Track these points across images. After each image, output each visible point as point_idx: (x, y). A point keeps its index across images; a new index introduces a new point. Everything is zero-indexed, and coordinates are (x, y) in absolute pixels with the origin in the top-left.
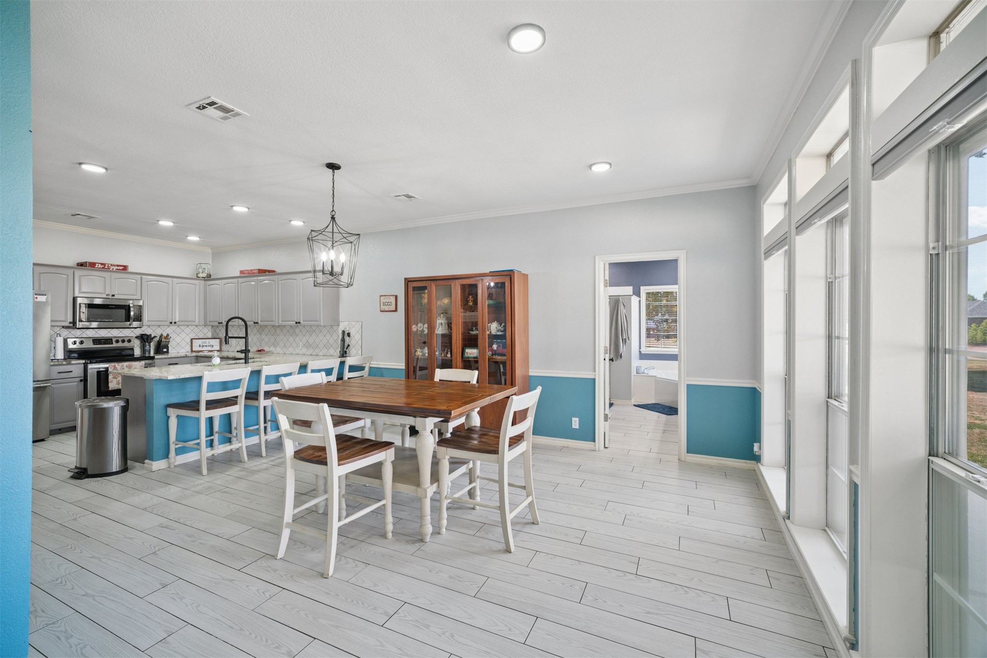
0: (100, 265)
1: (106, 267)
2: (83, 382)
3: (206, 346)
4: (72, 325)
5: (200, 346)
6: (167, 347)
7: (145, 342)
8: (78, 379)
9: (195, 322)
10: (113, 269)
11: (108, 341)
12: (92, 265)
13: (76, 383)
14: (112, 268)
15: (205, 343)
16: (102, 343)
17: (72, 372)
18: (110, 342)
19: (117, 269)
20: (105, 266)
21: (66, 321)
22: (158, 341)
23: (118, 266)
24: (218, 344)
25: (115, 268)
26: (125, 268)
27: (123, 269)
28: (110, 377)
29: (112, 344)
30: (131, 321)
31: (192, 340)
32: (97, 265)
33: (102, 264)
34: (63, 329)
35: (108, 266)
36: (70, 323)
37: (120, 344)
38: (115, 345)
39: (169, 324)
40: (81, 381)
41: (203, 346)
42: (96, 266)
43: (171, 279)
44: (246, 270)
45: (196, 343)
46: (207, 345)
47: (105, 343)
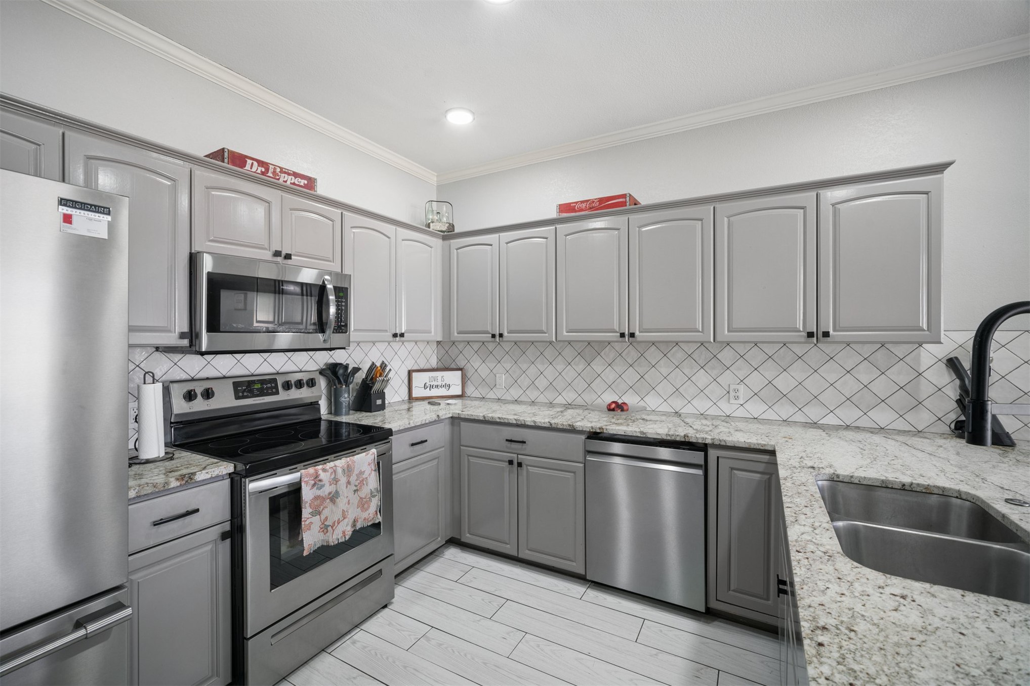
0: (255, 164)
1: (270, 174)
2: (228, 541)
3: (437, 386)
4: (185, 342)
5: (425, 387)
6: (382, 395)
7: (340, 382)
8: (216, 532)
9: (430, 332)
10: (286, 182)
11: (267, 385)
12: (239, 160)
13: (209, 548)
14: (283, 177)
15: (435, 379)
16: (256, 392)
17: (197, 510)
18: (272, 388)
19: (294, 184)
20: (267, 170)
21: (170, 331)
22: (364, 381)
23: (296, 175)
24: (459, 382)
25: (290, 179)
26: (311, 183)
27: (305, 186)
28: (306, 512)
29: (277, 393)
30: (328, 332)
31: (410, 373)
32: (249, 162)
33: (261, 163)
34: (157, 354)
35: (274, 172)
36: (182, 336)
37: (295, 394)
38: (283, 396)
39: (391, 339)
40: (224, 536)
41: (431, 387)
42: (248, 167)
43: (394, 227)
44: (582, 202)
45: (419, 379)
46: (439, 383)
47: (262, 393)
